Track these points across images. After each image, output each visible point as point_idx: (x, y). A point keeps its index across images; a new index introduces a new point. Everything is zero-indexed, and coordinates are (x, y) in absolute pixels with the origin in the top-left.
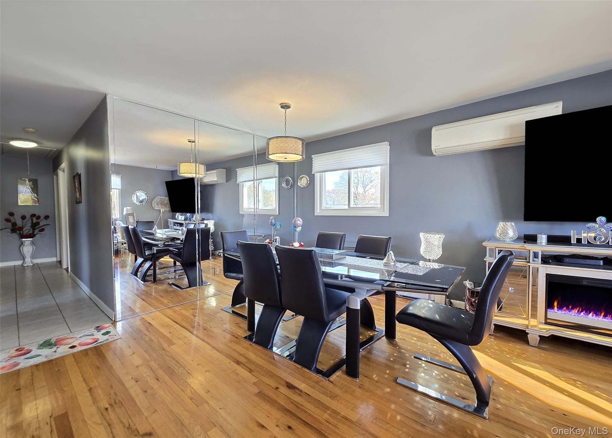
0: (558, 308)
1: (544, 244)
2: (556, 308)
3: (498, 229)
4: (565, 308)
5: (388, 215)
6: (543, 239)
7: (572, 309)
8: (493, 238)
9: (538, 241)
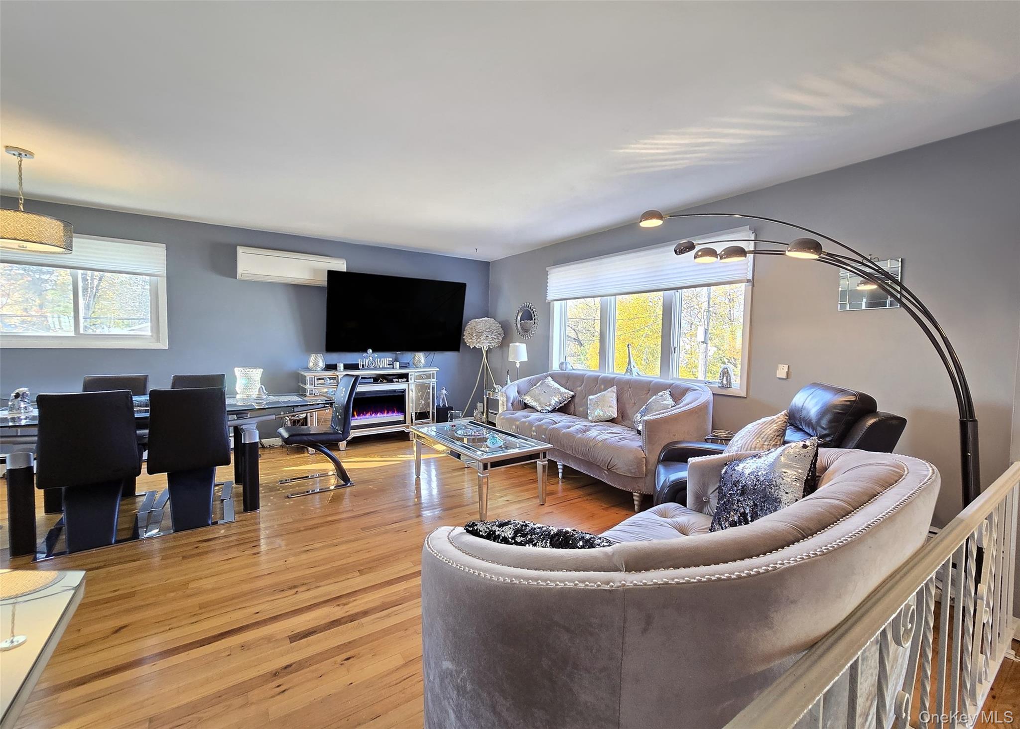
0: (357, 415)
1: (342, 371)
2: (356, 416)
3: (311, 359)
4: (362, 415)
5: (168, 347)
6: (341, 366)
7: (366, 413)
8: (308, 369)
9: (338, 369)
